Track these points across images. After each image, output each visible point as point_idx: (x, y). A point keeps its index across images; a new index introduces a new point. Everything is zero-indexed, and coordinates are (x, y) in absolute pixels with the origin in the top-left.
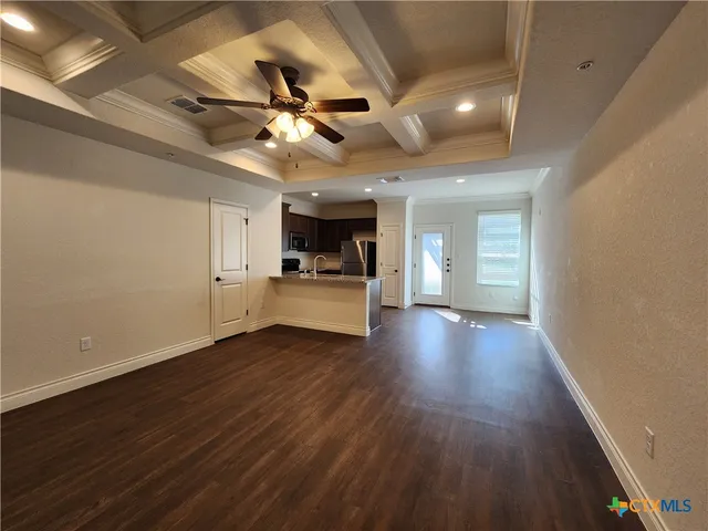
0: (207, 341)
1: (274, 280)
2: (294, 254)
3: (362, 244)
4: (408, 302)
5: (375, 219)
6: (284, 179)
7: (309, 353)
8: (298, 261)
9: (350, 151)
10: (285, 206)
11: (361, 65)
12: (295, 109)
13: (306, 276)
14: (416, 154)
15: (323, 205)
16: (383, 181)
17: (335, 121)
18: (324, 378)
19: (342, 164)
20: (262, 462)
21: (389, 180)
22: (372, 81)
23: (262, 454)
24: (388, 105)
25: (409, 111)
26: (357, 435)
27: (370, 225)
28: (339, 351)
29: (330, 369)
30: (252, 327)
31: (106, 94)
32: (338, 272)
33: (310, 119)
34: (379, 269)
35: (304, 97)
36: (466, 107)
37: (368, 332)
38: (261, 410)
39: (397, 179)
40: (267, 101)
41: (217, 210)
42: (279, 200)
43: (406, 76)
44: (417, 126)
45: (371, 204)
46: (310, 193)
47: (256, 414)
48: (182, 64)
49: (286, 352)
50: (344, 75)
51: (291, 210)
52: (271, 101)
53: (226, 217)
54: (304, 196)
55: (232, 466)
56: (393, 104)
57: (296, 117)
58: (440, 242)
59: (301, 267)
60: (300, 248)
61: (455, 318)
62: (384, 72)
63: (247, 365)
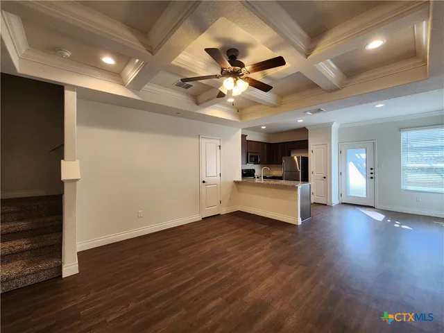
0: (198, 218)
1: (237, 183)
2: (250, 166)
3: (298, 158)
4: (335, 201)
5: (307, 141)
6: (241, 119)
7: (256, 232)
8: (254, 170)
9: (281, 96)
10: (244, 137)
11: (276, 34)
12: (236, 75)
13: (257, 181)
14: (333, 90)
15: (270, 133)
16: (309, 113)
17: (266, 77)
18: (263, 252)
19: (278, 105)
20: (213, 304)
21: (313, 112)
22: (287, 42)
23: (214, 299)
24: (302, 58)
25: (322, 58)
26: (280, 302)
27: (304, 145)
28: (276, 233)
29: (268, 246)
30: (224, 211)
31: (146, 86)
32: (280, 178)
33: (247, 79)
34: (311, 176)
35: (242, 65)
36: (375, 44)
37: (299, 222)
38: (219, 268)
39: (319, 110)
40: (219, 73)
41: (203, 141)
42: (239, 133)
43: (315, 32)
44: (331, 68)
45: (304, 130)
46: (260, 127)
47: (215, 270)
48: (173, 62)
49: (241, 230)
50: (266, 44)
51: (247, 138)
52: (221, 73)
53: (208, 145)
54: (256, 129)
55: (195, 303)
56: (307, 56)
57: (237, 79)
58: (364, 156)
59: (256, 174)
60: (256, 162)
61: (380, 217)
62: (297, 34)
63: (216, 236)
